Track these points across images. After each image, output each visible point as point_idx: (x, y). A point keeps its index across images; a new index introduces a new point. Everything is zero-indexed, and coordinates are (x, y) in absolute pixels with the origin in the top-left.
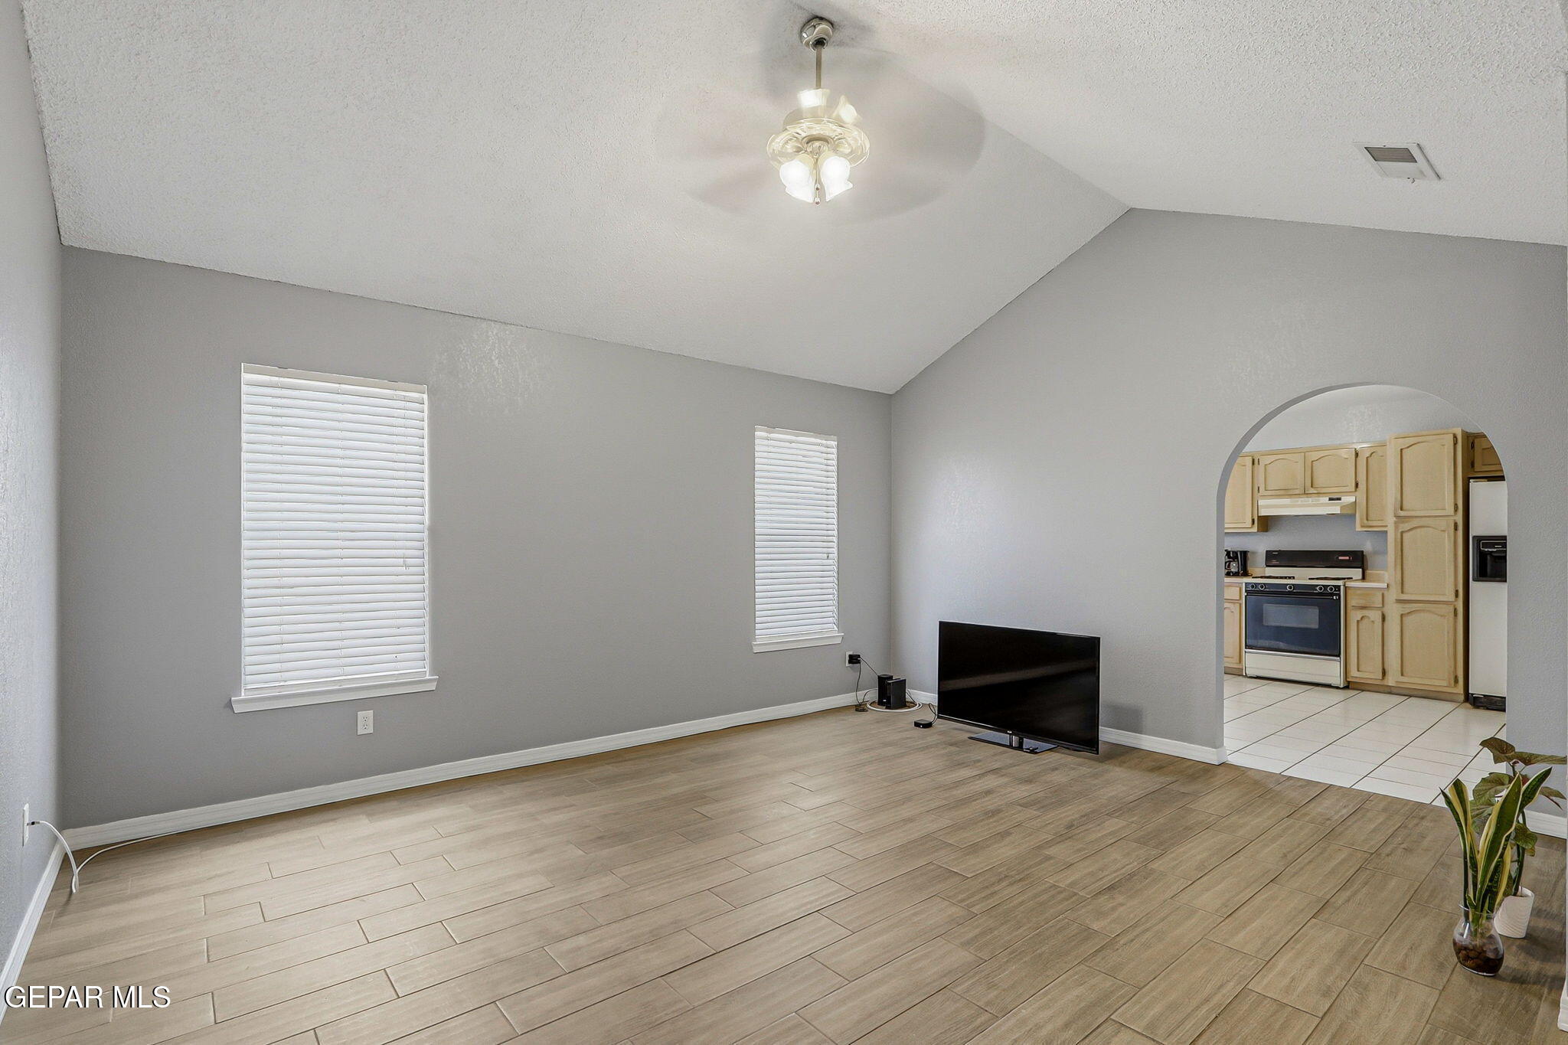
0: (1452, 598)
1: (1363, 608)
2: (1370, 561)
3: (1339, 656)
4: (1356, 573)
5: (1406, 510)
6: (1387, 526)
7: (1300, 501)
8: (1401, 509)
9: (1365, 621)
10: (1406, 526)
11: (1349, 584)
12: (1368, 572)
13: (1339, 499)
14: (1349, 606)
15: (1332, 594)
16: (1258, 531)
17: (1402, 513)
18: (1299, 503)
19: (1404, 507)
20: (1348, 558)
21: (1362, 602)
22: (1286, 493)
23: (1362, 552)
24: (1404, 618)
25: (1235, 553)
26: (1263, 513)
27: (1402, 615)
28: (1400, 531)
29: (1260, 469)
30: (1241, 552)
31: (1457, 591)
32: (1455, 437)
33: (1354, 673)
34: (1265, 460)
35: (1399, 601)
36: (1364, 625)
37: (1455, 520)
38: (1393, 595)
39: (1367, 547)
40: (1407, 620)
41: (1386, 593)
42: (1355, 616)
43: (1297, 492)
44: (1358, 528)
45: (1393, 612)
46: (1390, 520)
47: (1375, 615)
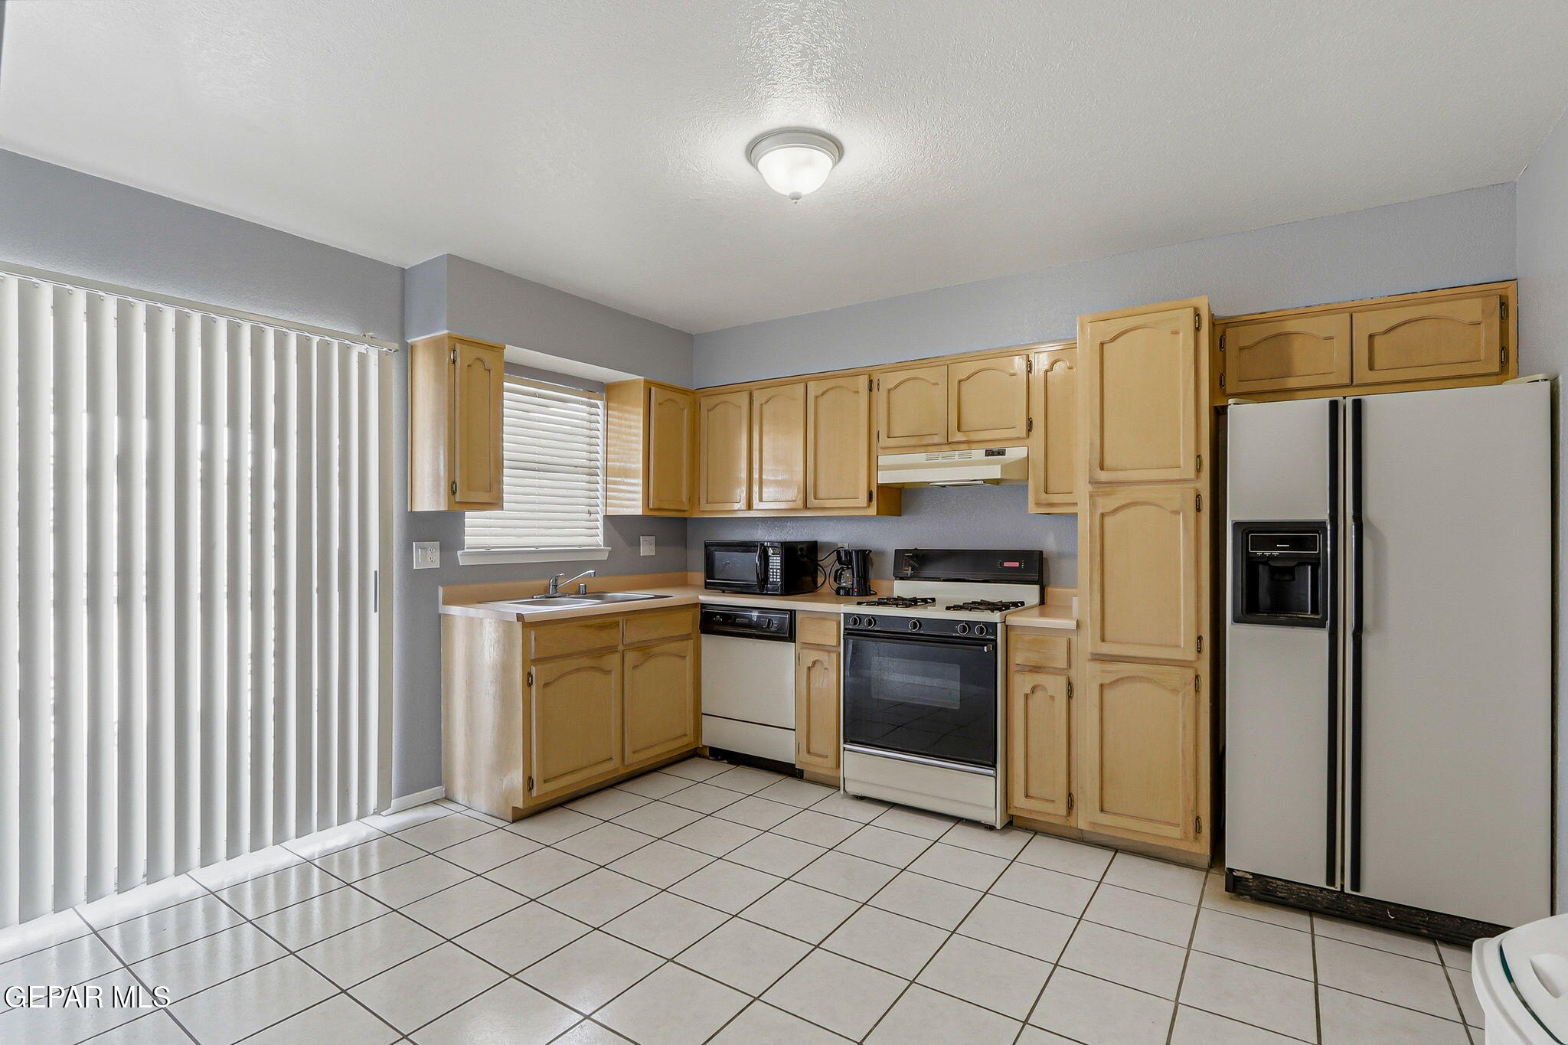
0: (1190, 654)
1: (1036, 669)
2: (1054, 570)
3: (994, 766)
4: (1029, 593)
5: (1109, 470)
6: (1075, 504)
7: (940, 456)
8: (1102, 469)
9: (1039, 694)
10: (1106, 504)
11: (1016, 619)
12: (1050, 590)
13: (1001, 453)
14: (1012, 668)
15: (985, 642)
16: (877, 514)
17: (1103, 476)
18: (940, 460)
19: (1107, 462)
20: (1017, 564)
21: (1033, 658)
22: (919, 442)
23: (1041, 553)
24: (1106, 692)
25: (848, 553)
26: (885, 477)
27: (1102, 686)
28: (1100, 511)
29: (880, 397)
30: (857, 552)
31: (1200, 638)
32: (1197, 315)
33: (1019, 801)
34: (889, 381)
35: (1099, 658)
36: (1037, 699)
37: (1197, 490)
38: (1087, 642)
39: (1049, 543)
40: (1112, 696)
41: (1074, 638)
42: (1021, 684)
43: (936, 440)
44: (1032, 509)
45: (1088, 676)
46: (1082, 490)
47: (1056, 685)
